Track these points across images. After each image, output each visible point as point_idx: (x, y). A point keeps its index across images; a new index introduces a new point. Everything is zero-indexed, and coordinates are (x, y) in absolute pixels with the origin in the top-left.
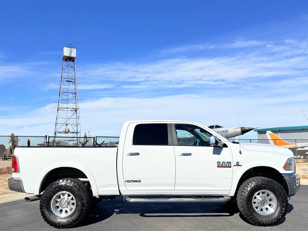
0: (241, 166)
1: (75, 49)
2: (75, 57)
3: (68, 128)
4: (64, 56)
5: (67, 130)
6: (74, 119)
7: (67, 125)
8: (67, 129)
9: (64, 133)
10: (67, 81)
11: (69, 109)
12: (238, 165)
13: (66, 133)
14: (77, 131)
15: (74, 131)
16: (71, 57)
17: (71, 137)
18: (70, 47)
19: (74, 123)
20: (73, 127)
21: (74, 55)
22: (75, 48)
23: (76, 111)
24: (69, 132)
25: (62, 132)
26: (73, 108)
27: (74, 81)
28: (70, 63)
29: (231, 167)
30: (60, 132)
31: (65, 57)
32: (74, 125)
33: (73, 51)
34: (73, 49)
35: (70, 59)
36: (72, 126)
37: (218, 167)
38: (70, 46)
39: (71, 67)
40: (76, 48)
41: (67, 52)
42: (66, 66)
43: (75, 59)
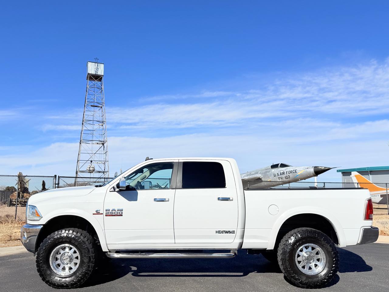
1: (103, 65)
2: (103, 74)
3: (93, 166)
4: (89, 74)
5: (91, 169)
6: (101, 155)
7: (91, 162)
8: (91, 167)
9: (87, 172)
10: (92, 106)
11: (94, 142)
13: (90, 173)
14: (105, 170)
15: (100, 170)
16: (97, 75)
17: (97, 178)
18: (96, 63)
19: (100, 160)
20: (99, 165)
21: (101, 72)
23: (103, 144)
24: (94, 170)
25: (86, 171)
26: (99, 141)
27: (101, 106)
28: (96, 82)
30: (83, 171)
31: (90, 76)
32: (100, 162)
33: (100, 68)
34: (100, 64)
35: (96, 77)
38: (96, 61)
39: (97, 88)
40: (103, 64)
41: (92, 68)
42: (91, 86)
43: (102, 77)
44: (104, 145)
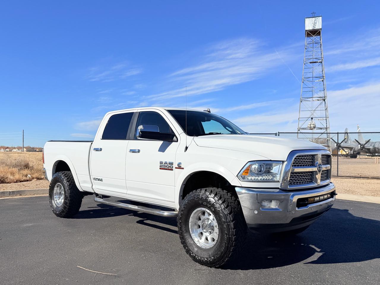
0: (183, 168)
1: (321, 17)
2: (321, 28)
3: (314, 123)
4: (306, 31)
5: (312, 126)
6: (322, 111)
7: (312, 119)
8: (312, 124)
9: (308, 129)
10: (311, 63)
11: (314, 99)
12: (179, 167)
13: (311, 129)
14: (327, 126)
15: (322, 127)
16: (315, 29)
17: (321, 133)
18: (314, 17)
19: (322, 116)
21: (319, 26)
22: (320, 16)
24: (314, 127)
25: (307, 128)
26: (319, 97)
27: (321, 61)
28: (315, 38)
29: (172, 170)
30: (305, 128)
31: (307, 32)
32: (322, 119)
33: (318, 22)
34: (318, 18)
35: (315, 32)
36: (320, 121)
37: (160, 169)
38: (313, 15)
39: (316, 43)
40: (321, 16)
41: (310, 24)
42: (309, 43)
43: (320, 31)
44: (325, 101)
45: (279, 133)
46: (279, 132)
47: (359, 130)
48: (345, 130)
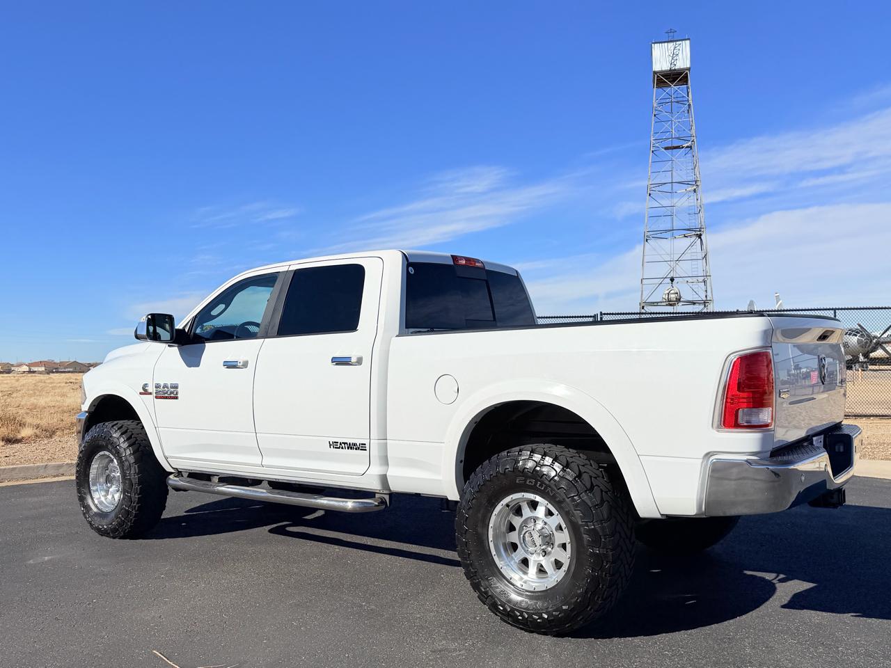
1: (688, 42)
2: (688, 66)
3: (677, 291)
4: (655, 73)
5: (673, 297)
6: (694, 262)
7: (672, 280)
8: (672, 291)
9: (664, 304)
10: (666, 149)
13: (671, 305)
14: (706, 296)
15: (695, 298)
16: (675, 70)
18: (671, 41)
19: (695, 274)
20: (693, 287)
21: (683, 62)
22: (685, 40)
23: (700, 236)
24: (678, 300)
25: (661, 302)
26: (688, 230)
27: (689, 144)
28: (674, 89)
30: (657, 303)
31: (658, 76)
32: (695, 279)
33: (680, 52)
34: (680, 42)
35: (676, 77)
36: (691, 284)
38: (671, 37)
39: (677, 102)
40: (689, 39)
41: (663, 57)
42: (663, 101)
43: (687, 74)
44: (702, 237)
45: (601, 314)
46: (601, 312)
47: (781, 304)
48: (749, 305)
